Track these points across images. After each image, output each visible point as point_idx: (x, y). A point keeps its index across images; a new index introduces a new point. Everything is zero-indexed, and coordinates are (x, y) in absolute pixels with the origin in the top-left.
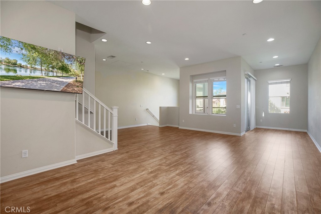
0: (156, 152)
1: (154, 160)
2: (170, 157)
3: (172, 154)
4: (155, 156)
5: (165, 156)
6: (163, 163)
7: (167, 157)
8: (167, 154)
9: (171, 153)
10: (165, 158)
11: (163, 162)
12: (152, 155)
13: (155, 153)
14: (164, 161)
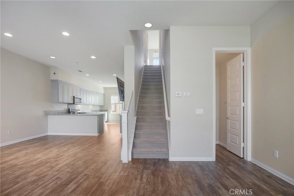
0: (68, 172)
1: (65, 163)
2: (45, 170)
3: (41, 176)
4: (66, 167)
5: (53, 169)
6: (53, 163)
7: (50, 169)
8: (50, 173)
9: (44, 177)
10: (53, 167)
11: (55, 163)
12: (71, 167)
13: (68, 170)
14: (53, 165)
